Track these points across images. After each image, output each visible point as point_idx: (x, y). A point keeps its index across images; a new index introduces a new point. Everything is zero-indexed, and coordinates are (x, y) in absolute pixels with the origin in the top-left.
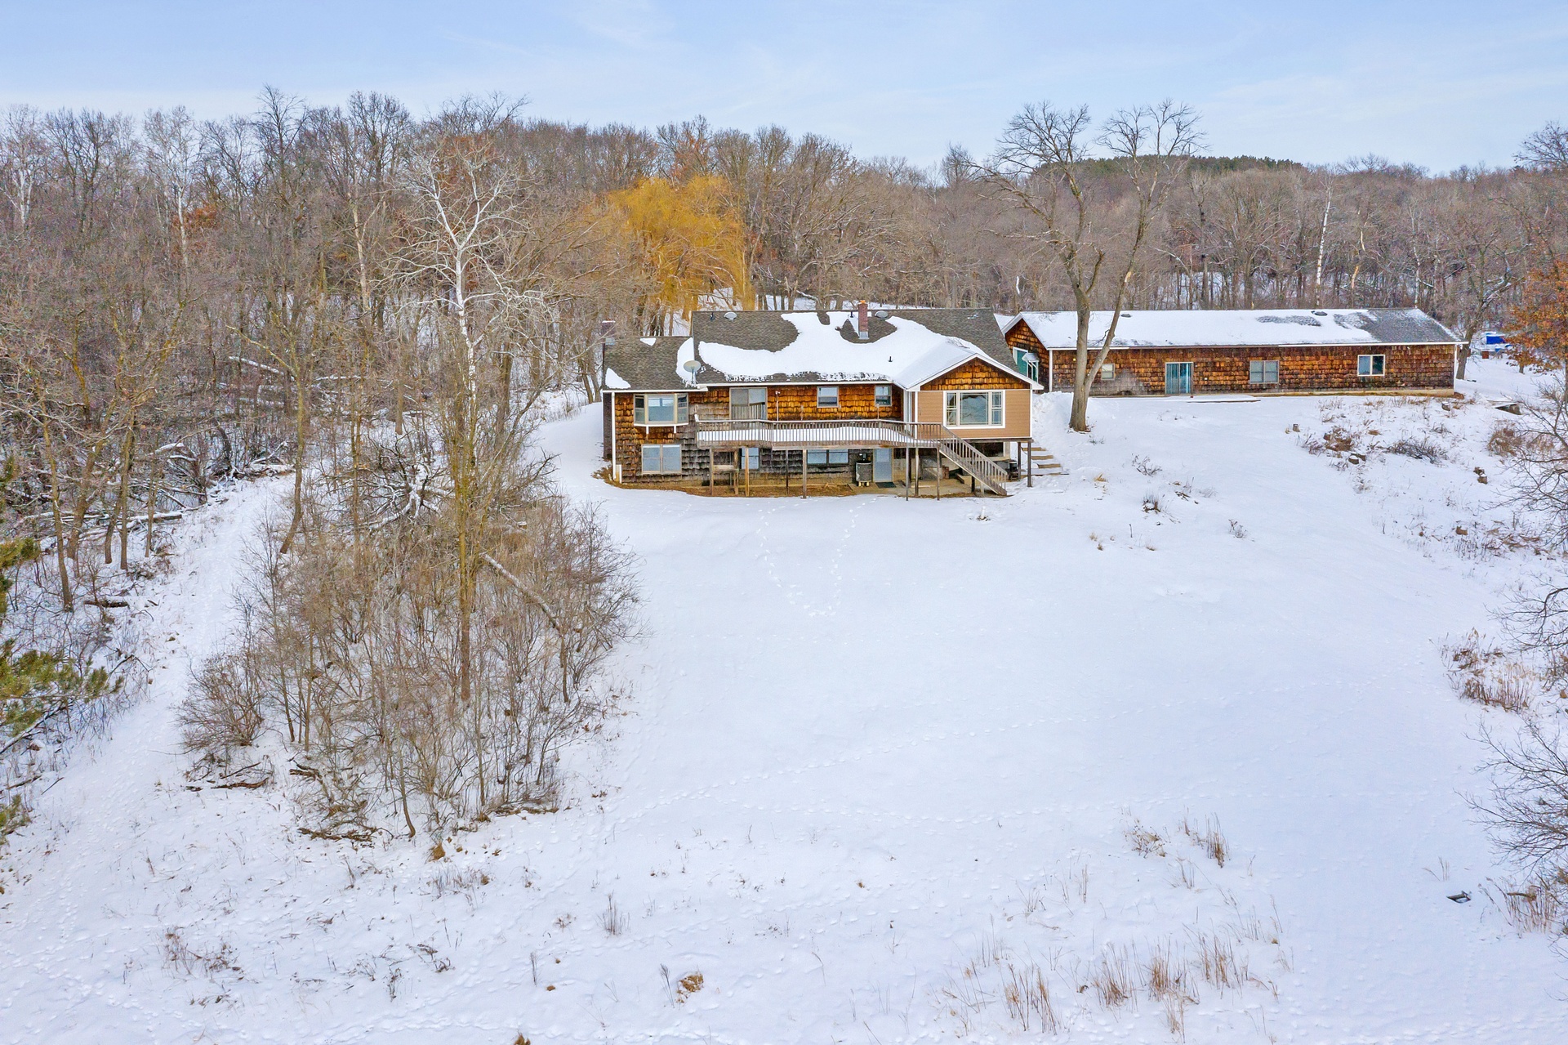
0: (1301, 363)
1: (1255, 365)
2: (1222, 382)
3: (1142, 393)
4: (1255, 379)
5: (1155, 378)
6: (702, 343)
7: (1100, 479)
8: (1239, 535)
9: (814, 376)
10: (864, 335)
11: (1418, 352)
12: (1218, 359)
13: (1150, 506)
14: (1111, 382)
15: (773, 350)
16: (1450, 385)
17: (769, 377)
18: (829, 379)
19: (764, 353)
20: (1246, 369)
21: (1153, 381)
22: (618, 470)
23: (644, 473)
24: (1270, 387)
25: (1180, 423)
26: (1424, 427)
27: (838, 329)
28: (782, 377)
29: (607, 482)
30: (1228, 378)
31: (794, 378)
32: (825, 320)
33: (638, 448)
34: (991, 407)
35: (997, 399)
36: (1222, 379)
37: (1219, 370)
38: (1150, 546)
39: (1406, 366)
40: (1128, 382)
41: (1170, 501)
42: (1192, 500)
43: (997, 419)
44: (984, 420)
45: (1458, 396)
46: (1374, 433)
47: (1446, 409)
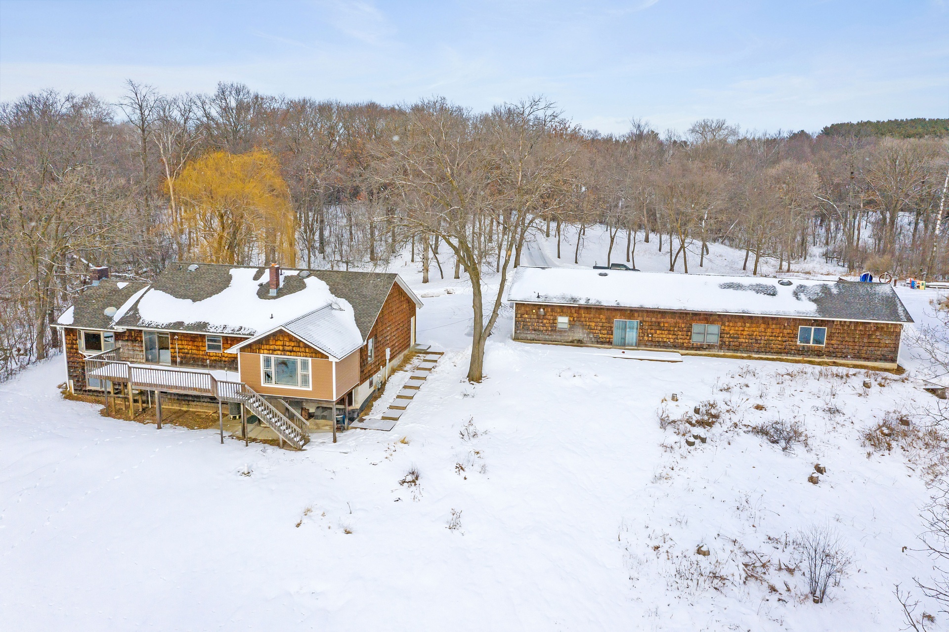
0: (741, 328)
1: (697, 328)
2: (665, 340)
3: (592, 342)
4: (696, 339)
5: (605, 332)
7: (405, 441)
8: (452, 527)
9: (203, 326)
10: (273, 292)
11: (861, 328)
12: (662, 320)
13: (410, 478)
14: (565, 332)
15: (195, 301)
16: (893, 360)
17: (169, 324)
18: (213, 330)
20: (689, 330)
21: (603, 335)
22: (70, 384)
23: (88, 387)
24: (710, 347)
26: (820, 405)
27: (260, 285)
28: (180, 324)
29: (65, 394)
30: (670, 336)
31: (189, 327)
32: (257, 277)
34: (300, 372)
35: (305, 365)
36: (665, 337)
37: (663, 329)
39: (847, 339)
40: (579, 334)
41: (439, 473)
42: (462, 474)
43: (305, 381)
44: (294, 382)
45: (900, 370)
46: (759, 408)
47: (866, 385)
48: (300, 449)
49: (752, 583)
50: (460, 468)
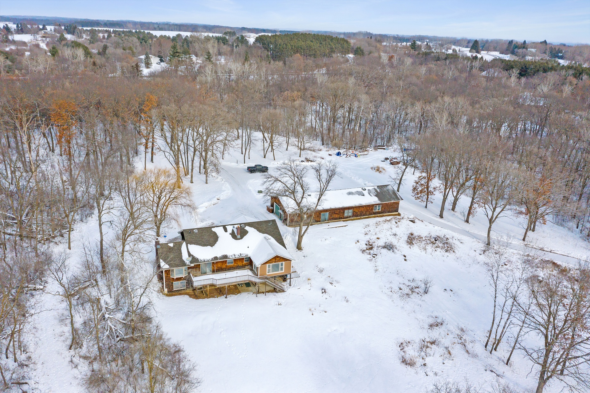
0: (359, 210)
1: (346, 212)
3: (314, 222)
4: (346, 215)
5: (318, 218)
6: (189, 245)
7: (309, 279)
8: (347, 301)
9: (225, 257)
10: (239, 237)
11: (389, 204)
12: (336, 211)
13: (323, 291)
15: (212, 246)
16: (397, 211)
17: (212, 259)
18: (231, 257)
19: (209, 247)
21: (318, 220)
22: (166, 290)
23: (174, 290)
24: (350, 217)
25: (327, 242)
26: (391, 233)
27: (230, 234)
28: (216, 258)
29: (163, 294)
31: (221, 258)
32: (226, 230)
33: (172, 283)
34: (280, 267)
35: (282, 265)
36: (337, 216)
37: (336, 214)
38: (326, 310)
39: (386, 207)
41: (328, 287)
42: (334, 285)
43: (282, 269)
44: (278, 271)
45: (399, 215)
46: (378, 238)
47: (396, 223)
48: (283, 291)
49: (414, 293)
50: (331, 283)
